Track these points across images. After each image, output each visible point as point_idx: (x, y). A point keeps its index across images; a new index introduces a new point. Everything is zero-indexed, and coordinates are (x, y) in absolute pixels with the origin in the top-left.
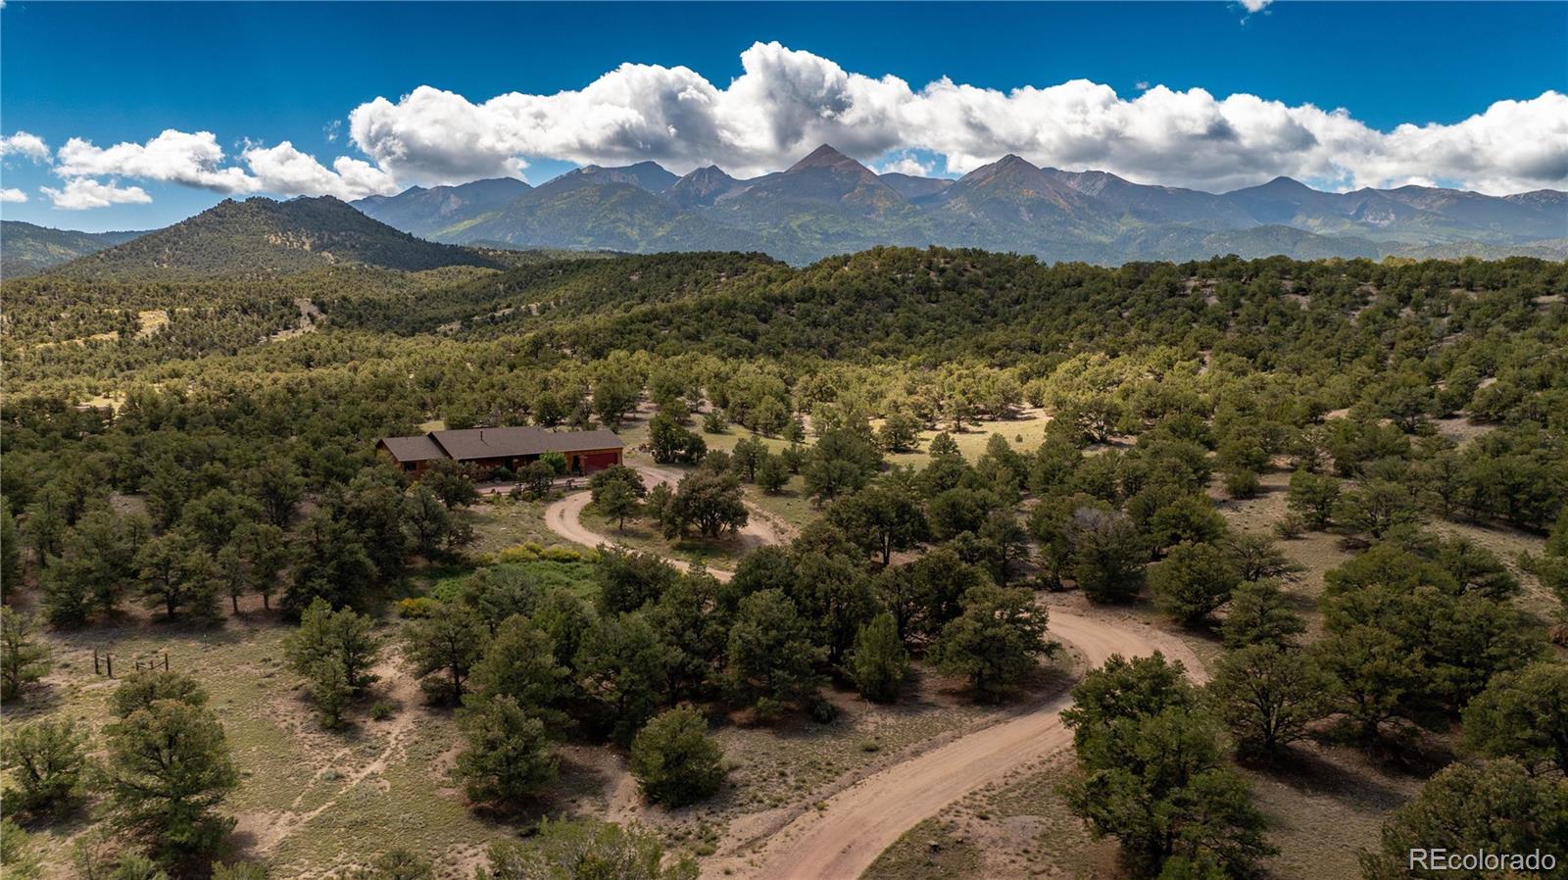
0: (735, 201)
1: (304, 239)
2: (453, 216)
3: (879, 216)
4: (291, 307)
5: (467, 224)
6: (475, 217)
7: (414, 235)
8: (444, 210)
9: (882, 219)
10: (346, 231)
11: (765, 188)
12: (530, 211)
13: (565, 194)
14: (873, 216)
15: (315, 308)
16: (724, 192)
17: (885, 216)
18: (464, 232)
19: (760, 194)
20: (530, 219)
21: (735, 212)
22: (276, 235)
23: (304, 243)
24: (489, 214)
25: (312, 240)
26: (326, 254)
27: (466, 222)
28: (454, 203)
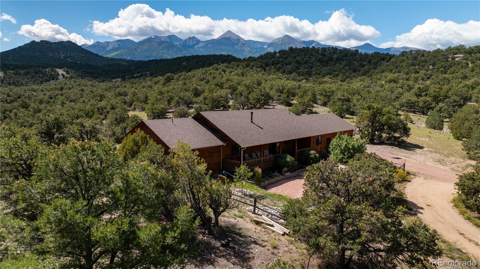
0: (201, 48)
1: (61, 54)
2: (110, 51)
3: (246, 53)
4: (55, 72)
6: (117, 51)
7: (99, 54)
8: (107, 49)
9: (247, 54)
10: (75, 52)
11: (211, 44)
12: (135, 49)
13: (147, 44)
14: (244, 53)
15: (65, 73)
16: (197, 45)
17: (248, 53)
18: (116, 55)
19: (209, 45)
20: (135, 52)
21: (201, 51)
23: (61, 56)
24: (122, 50)
25: (64, 55)
26: (68, 59)
27: (114, 53)
28: (110, 47)
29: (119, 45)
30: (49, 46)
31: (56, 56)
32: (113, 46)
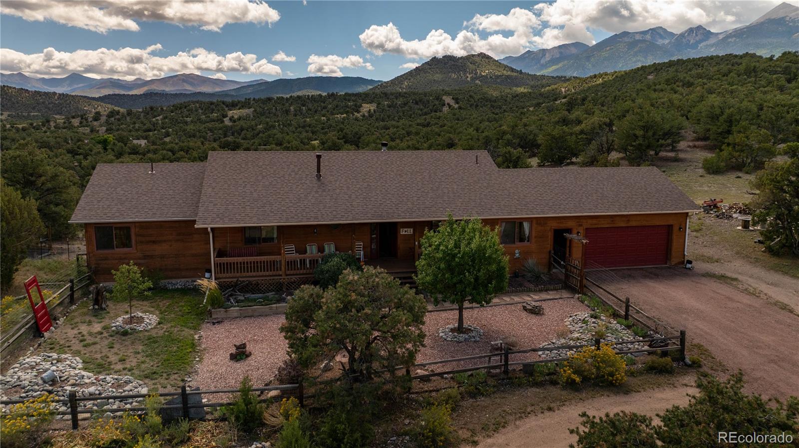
0: (712, 46)
2: (547, 64)
4: (440, 101)
5: (554, 67)
6: (557, 64)
7: (523, 71)
8: (543, 61)
12: (588, 58)
13: (608, 48)
15: (453, 101)
18: (556, 70)
20: (587, 63)
22: (455, 73)
23: (467, 77)
24: (566, 62)
25: (471, 75)
26: (477, 82)
27: (553, 67)
28: (548, 57)
29: (561, 53)
30: (453, 63)
31: (462, 77)
32: (553, 56)
